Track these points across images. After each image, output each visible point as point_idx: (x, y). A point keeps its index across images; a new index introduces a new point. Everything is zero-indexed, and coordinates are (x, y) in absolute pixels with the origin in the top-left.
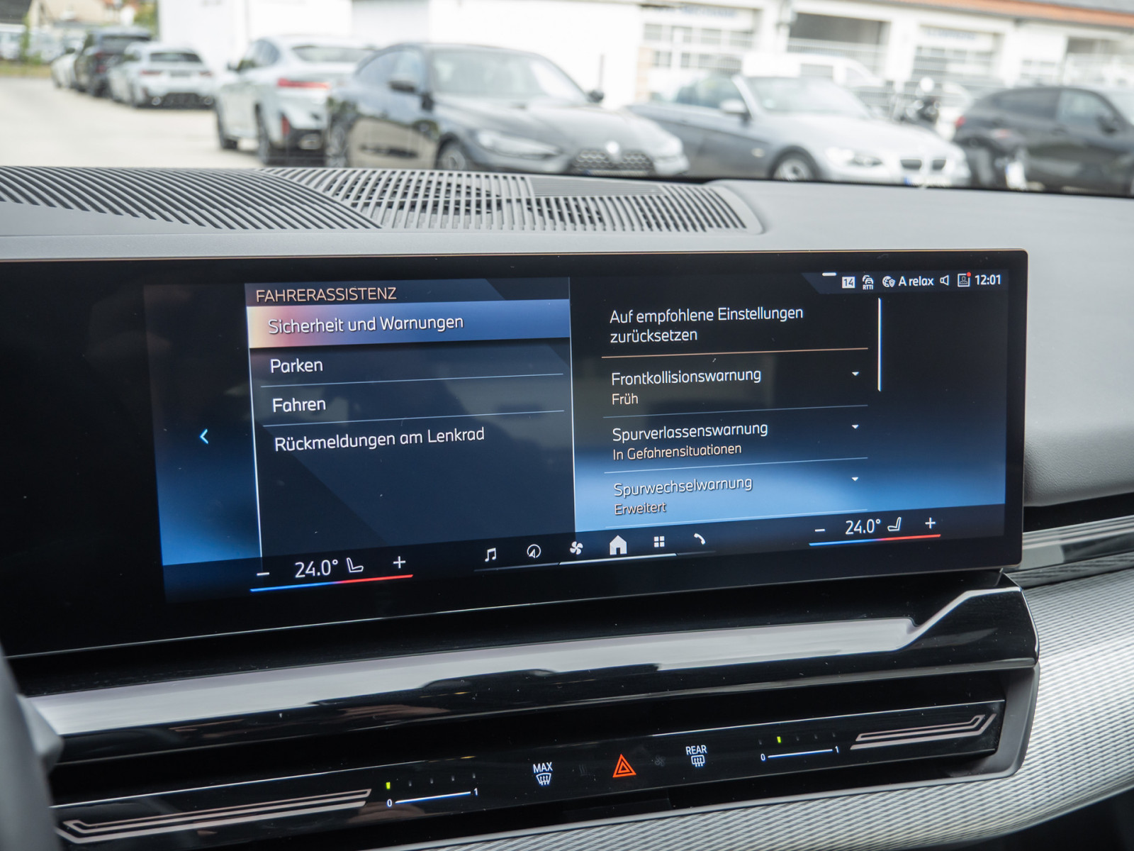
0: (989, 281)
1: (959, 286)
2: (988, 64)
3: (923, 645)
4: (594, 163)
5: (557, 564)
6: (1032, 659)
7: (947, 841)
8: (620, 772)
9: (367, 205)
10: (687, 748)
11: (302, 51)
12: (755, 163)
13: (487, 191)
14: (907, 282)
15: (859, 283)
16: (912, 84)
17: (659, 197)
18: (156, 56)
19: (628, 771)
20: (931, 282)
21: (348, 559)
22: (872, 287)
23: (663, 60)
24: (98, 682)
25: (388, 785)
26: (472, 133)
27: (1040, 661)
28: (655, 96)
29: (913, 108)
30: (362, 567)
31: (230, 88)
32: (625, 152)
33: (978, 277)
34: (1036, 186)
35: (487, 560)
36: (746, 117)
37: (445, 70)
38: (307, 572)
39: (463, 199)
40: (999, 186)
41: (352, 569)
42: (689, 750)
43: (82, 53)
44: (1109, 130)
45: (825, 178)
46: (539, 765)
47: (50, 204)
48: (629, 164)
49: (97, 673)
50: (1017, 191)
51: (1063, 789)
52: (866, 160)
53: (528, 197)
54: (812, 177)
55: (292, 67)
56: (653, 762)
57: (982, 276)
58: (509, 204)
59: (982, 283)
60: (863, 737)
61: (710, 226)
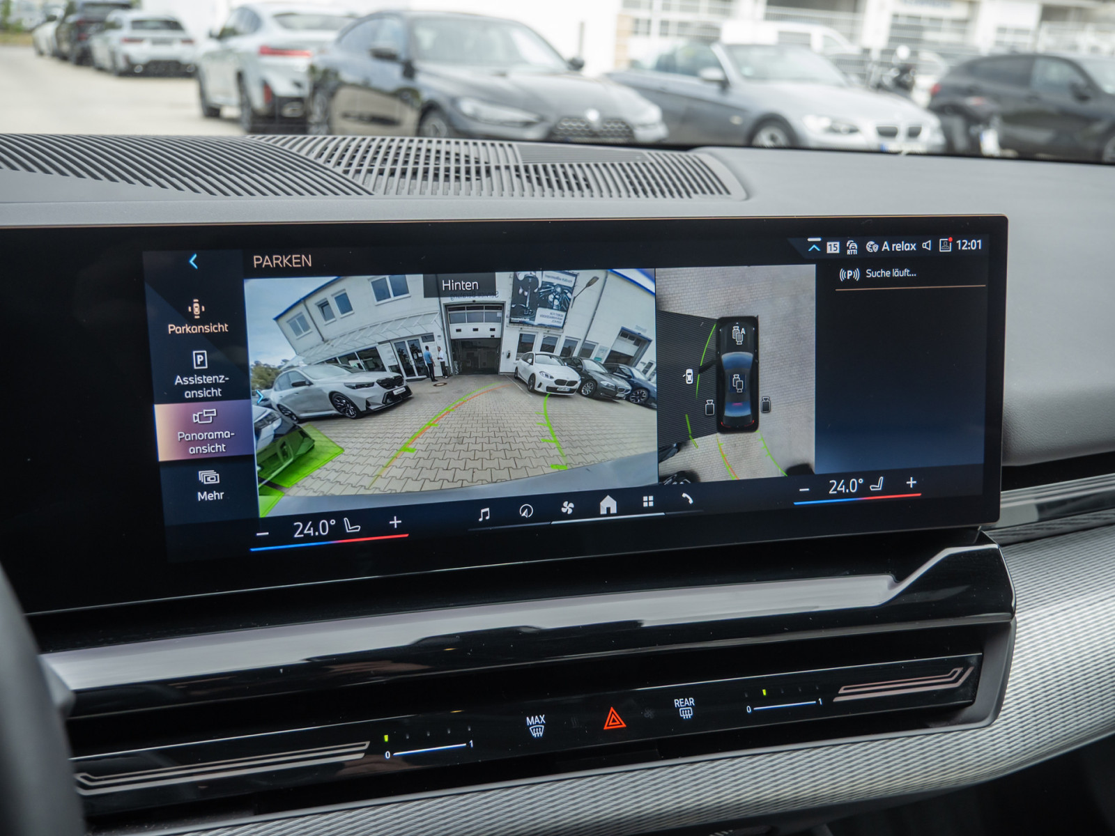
0: (970, 246)
1: (941, 251)
2: (963, 32)
3: (903, 600)
4: (575, 131)
5: (548, 523)
6: (1009, 614)
7: (926, 789)
8: (611, 724)
9: (358, 172)
10: (675, 700)
11: (283, 18)
12: (734, 130)
13: (476, 158)
14: (891, 247)
15: (844, 248)
16: (888, 52)
17: (644, 164)
18: (138, 24)
19: (618, 723)
20: (913, 247)
21: (345, 519)
22: (855, 252)
23: (642, 27)
24: (102, 639)
25: (386, 738)
26: (454, 101)
27: (1016, 615)
28: (634, 64)
29: (890, 75)
30: (359, 527)
31: (211, 56)
32: (605, 120)
33: (959, 242)
34: (1010, 153)
35: (481, 520)
36: (724, 84)
37: (426, 37)
38: (306, 532)
39: (453, 166)
40: (974, 153)
41: (349, 529)
42: (678, 702)
43: (63, 21)
44: (1083, 98)
45: (802, 144)
46: (532, 718)
47: (46, 172)
48: (609, 132)
49: (101, 631)
50: (991, 157)
51: (1038, 739)
52: (843, 127)
53: (516, 164)
54: (789, 144)
55: (274, 35)
56: (643, 714)
57: (964, 241)
58: (498, 171)
59: (963, 248)
60: (845, 689)
61: (696, 192)
